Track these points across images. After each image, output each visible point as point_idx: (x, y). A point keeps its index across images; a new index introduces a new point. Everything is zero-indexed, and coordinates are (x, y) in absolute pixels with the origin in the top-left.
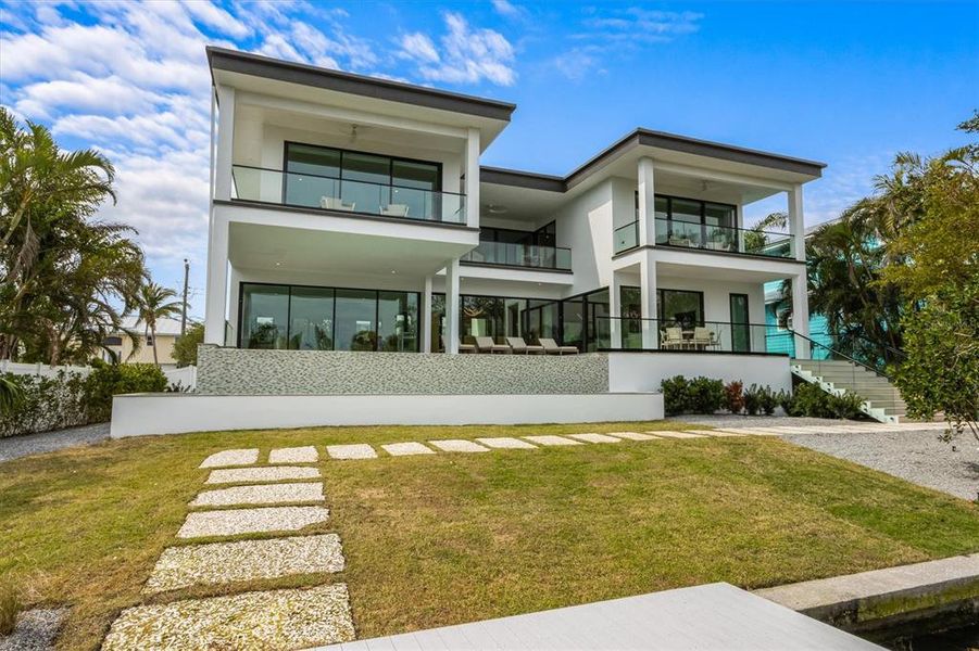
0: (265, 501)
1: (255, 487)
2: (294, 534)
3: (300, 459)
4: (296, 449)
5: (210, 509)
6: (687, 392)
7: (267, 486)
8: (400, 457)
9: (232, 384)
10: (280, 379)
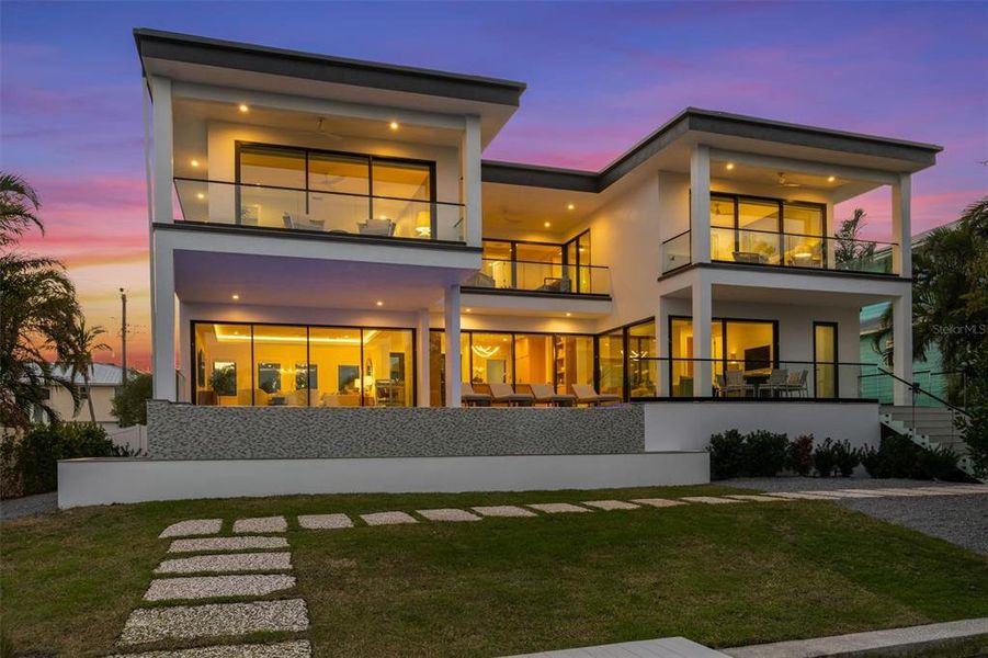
0: (229, 568)
1: (219, 557)
2: (259, 598)
3: (268, 529)
4: (263, 520)
5: (173, 575)
6: (741, 451)
7: (231, 556)
8: (377, 527)
9: (189, 446)
10: (244, 441)
